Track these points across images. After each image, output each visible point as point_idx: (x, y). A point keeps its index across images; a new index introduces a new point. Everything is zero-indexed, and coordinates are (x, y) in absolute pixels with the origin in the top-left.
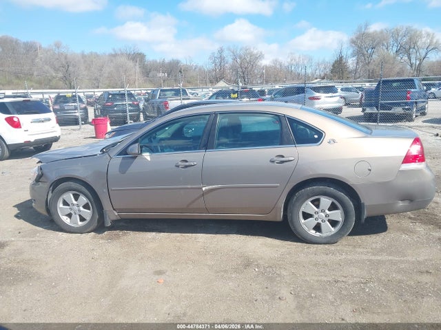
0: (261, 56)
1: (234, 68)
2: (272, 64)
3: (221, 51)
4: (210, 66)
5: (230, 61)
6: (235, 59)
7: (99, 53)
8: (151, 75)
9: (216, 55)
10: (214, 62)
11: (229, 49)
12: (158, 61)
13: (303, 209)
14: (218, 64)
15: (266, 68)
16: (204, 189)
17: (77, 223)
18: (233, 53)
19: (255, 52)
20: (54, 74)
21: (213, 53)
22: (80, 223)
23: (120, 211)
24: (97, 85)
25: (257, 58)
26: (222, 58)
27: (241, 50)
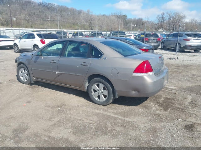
0: (184, 17)
1: (169, 23)
2: (190, 21)
3: (163, 14)
4: (157, 22)
5: (167, 19)
6: (170, 19)
7: (107, 15)
8: (128, 25)
9: (160, 16)
10: (159, 20)
11: (167, 13)
12: (132, 19)
13: (93, 87)
14: (161, 21)
15: (186, 23)
16: (56, 73)
17: (25, 80)
18: (169, 15)
19: (182, 15)
20: (85, 24)
21: (159, 15)
22: (26, 80)
23: (36, 78)
24: (100, 29)
25: (182, 18)
26: (163, 18)
27: (174, 13)
